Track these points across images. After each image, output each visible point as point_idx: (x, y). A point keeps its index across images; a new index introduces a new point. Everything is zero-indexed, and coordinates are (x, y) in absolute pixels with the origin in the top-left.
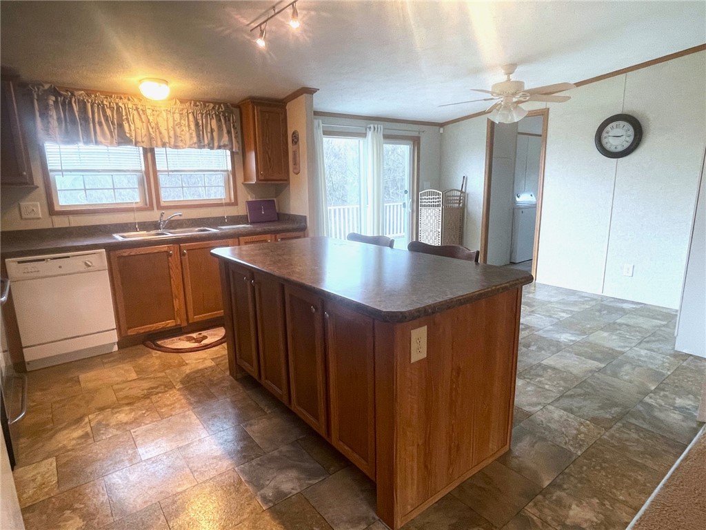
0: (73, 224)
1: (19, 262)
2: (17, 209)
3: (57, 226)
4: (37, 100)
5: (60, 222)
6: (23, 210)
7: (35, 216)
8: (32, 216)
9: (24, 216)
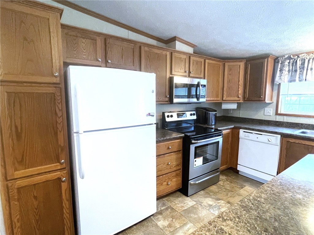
0: (285, 121)
1: (244, 132)
2: (263, 111)
3: (277, 120)
4: (281, 64)
5: (279, 119)
6: (265, 111)
7: (269, 115)
8: (268, 114)
9: (265, 114)
